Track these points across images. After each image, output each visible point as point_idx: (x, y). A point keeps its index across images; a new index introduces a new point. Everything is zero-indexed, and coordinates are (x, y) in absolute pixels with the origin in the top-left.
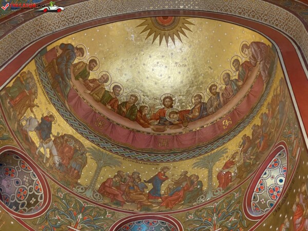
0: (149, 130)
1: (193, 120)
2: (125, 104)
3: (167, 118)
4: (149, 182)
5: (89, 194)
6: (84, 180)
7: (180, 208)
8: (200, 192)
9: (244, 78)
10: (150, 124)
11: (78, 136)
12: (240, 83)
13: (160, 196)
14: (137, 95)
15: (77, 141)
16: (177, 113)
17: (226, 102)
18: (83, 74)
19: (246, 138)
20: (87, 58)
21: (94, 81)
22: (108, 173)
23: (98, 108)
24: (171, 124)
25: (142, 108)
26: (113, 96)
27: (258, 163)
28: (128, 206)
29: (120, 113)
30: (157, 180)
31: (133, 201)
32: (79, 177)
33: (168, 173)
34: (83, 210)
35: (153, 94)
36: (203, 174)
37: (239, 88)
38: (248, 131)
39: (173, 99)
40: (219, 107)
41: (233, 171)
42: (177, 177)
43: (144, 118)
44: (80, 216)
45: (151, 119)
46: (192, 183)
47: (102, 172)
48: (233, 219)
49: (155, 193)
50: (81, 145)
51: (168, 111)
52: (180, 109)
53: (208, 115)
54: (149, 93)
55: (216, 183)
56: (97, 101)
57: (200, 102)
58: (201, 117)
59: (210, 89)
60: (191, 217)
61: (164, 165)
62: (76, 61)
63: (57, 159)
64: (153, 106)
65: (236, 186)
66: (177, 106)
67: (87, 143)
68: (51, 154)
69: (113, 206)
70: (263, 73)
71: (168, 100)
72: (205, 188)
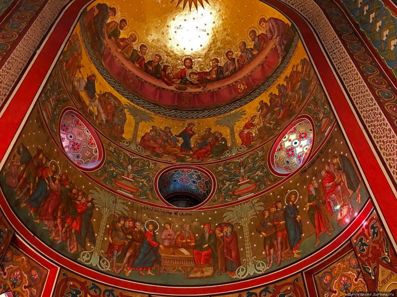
0: (172, 88)
1: (211, 81)
2: (150, 62)
3: (188, 78)
4: (180, 136)
5: (133, 147)
6: (127, 136)
7: (210, 160)
8: (225, 148)
9: (260, 48)
10: (173, 82)
11: (116, 93)
12: (255, 53)
13: (191, 149)
14: (161, 55)
15: (115, 98)
16: (196, 74)
17: (241, 68)
18: (115, 34)
19: (263, 104)
20: (118, 18)
21: (123, 40)
22: (145, 129)
23: (128, 66)
24: (191, 83)
25: (166, 67)
26: (140, 55)
27: (278, 128)
28: (166, 158)
29: (147, 71)
30: (186, 135)
31: (169, 154)
32: (122, 132)
33: (195, 129)
34: (131, 161)
35: (176, 55)
36: (226, 132)
37: (254, 57)
38: (265, 98)
39: (193, 61)
40: (235, 72)
41: (254, 132)
42: (202, 133)
43: (167, 76)
44: (130, 167)
45: (174, 78)
46: (217, 139)
47: (140, 127)
48: (259, 173)
49: (186, 146)
50: (119, 102)
51: (189, 71)
52: (199, 70)
53: (224, 78)
54: (171, 54)
55: (239, 141)
56: (127, 59)
57: (217, 66)
58: (218, 79)
59: (227, 54)
60: (221, 168)
61: (189, 121)
62: (109, 21)
63: (103, 116)
64: (175, 67)
65: (258, 145)
66: (196, 68)
67: (124, 100)
68: (98, 111)
69: (154, 158)
70: (278, 47)
71: (188, 61)
72: (229, 145)
